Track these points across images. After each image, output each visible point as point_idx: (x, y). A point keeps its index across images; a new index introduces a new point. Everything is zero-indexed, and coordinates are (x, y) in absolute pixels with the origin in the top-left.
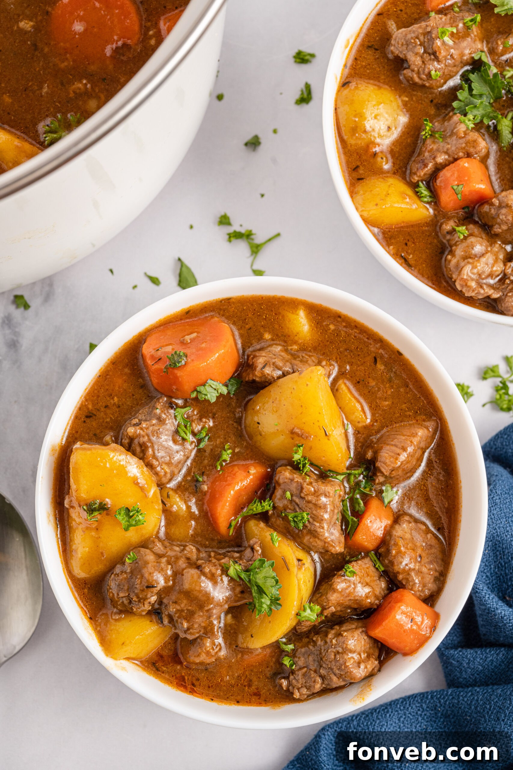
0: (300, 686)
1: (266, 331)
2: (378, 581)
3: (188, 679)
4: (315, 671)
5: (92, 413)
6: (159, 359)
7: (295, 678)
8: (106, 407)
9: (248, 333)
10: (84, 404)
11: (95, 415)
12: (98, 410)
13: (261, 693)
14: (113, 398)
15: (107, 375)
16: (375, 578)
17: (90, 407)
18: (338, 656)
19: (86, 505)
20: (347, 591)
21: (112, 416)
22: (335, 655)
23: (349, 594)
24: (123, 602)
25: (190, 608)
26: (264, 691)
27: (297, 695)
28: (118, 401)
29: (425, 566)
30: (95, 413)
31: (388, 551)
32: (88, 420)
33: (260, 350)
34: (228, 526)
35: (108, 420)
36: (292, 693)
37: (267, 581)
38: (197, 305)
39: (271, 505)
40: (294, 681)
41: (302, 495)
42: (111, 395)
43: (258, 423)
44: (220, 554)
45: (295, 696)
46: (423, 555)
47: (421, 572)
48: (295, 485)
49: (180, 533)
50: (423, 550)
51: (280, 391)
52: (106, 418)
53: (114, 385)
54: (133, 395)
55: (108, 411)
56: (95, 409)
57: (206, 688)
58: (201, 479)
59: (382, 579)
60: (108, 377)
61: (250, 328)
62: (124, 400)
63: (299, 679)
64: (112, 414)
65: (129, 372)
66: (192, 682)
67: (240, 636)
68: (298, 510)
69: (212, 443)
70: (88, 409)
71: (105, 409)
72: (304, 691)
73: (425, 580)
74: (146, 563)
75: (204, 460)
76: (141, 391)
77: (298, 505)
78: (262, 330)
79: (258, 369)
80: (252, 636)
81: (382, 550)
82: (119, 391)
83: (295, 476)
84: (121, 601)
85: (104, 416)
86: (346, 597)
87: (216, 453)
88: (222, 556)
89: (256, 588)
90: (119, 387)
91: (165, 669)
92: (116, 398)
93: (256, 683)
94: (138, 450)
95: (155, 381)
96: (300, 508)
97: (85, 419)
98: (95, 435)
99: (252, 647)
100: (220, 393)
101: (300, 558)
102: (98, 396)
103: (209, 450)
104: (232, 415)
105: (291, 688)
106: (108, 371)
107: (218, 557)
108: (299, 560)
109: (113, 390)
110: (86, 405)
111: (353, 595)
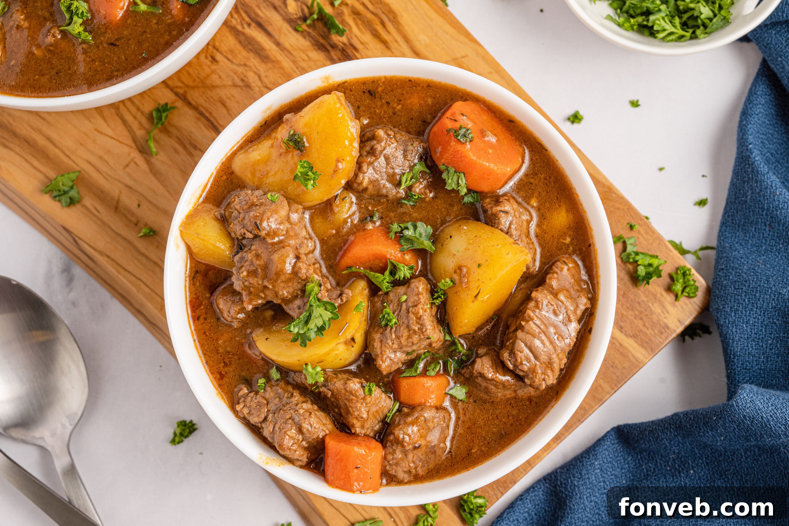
0: (248, 406)
1: (537, 198)
2: (377, 422)
3: (202, 310)
4: (268, 411)
5: (375, 95)
6: (455, 120)
7: (252, 398)
8: (388, 103)
9: (526, 183)
10: (379, 82)
11: (375, 98)
12: (381, 98)
13: (225, 379)
14: (398, 104)
15: (416, 87)
16: (378, 417)
17: (380, 89)
18: (290, 421)
19: (295, 132)
20: (351, 397)
21: (382, 113)
22: (290, 418)
23: (350, 401)
24: (232, 212)
25: (259, 270)
26: (228, 380)
27: (238, 408)
28: (399, 110)
29: (414, 456)
30: (377, 96)
31: (408, 415)
32: (367, 94)
33: (517, 202)
34: (349, 265)
35: (378, 111)
36: (238, 403)
37: (318, 319)
38: (523, 126)
39: (389, 290)
40: (250, 398)
41: (411, 309)
42: (400, 101)
43: (451, 237)
44: (321, 271)
45: (237, 406)
46: (423, 449)
47: (406, 455)
48: (416, 298)
49: (319, 228)
50: (427, 446)
51: (489, 236)
52: (378, 109)
53: (410, 97)
54: (412, 119)
55: (385, 107)
56: (381, 95)
57: (202, 332)
58: (375, 219)
59: (380, 424)
60: (414, 88)
61: (531, 184)
62: (403, 114)
63: (253, 401)
64: (384, 112)
65: (430, 103)
66: (201, 315)
67: (262, 330)
68: (396, 313)
69: (411, 210)
70: (377, 88)
71: (385, 103)
72: (246, 411)
73: (401, 462)
74: (276, 212)
75: (393, 211)
76: (420, 122)
77: (400, 311)
78: (536, 194)
79: (499, 208)
80: (267, 339)
81: (406, 410)
82: (408, 106)
83: (424, 294)
84: (232, 210)
85: (379, 106)
86: (346, 399)
87: (405, 219)
88: (320, 274)
89: (308, 314)
90: (411, 103)
91: (198, 284)
92: (399, 107)
93: (231, 369)
94: (368, 148)
95: (435, 129)
96: (398, 315)
97: (367, 92)
98: (359, 107)
99: (258, 345)
100: (458, 190)
101: (356, 340)
102: (392, 91)
103: (404, 211)
104: (445, 213)
105: (242, 399)
106: (419, 85)
107: (318, 271)
108: (353, 339)
109: (405, 99)
110: (379, 85)
111: (351, 404)
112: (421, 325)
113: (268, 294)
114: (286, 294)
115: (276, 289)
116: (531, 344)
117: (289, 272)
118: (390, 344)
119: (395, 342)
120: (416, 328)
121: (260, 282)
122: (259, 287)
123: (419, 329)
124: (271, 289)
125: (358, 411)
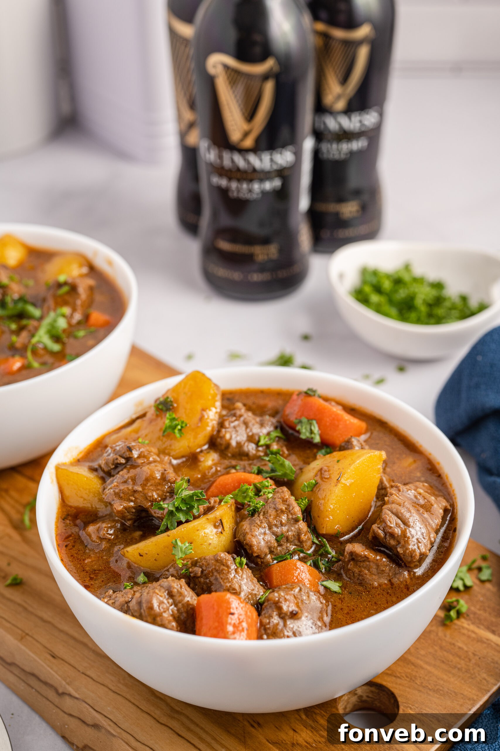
20: (222, 567)
47: (283, 621)
108: (222, 523)
111: (221, 576)
112: (288, 505)
113: (137, 497)
114: (156, 496)
115: (146, 491)
116: (397, 510)
117: (159, 478)
118: (259, 523)
119: (263, 521)
120: (284, 508)
121: (130, 488)
122: (130, 492)
123: (286, 509)
124: (141, 491)
125: (230, 582)
